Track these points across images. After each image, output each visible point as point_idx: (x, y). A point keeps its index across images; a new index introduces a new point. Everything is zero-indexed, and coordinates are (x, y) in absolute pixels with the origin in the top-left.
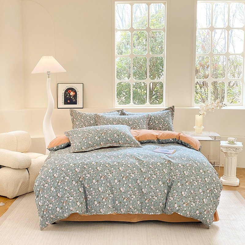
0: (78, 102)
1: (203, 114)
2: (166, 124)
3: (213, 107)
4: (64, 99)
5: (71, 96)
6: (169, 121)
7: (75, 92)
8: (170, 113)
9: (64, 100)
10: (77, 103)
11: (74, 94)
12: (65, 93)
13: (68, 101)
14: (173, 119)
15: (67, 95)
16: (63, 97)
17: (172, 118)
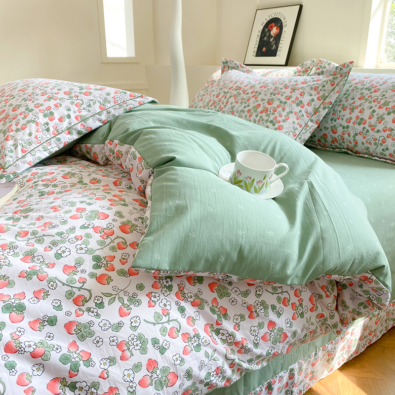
0: (280, 51)
4: (258, 44)
5: (272, 37)
7: (281, 28)
9: (257, 46)
10: (278, 54)
11: (278, 31)
12: (263, 31)
13: (264, 49)
15: (265, 36)
16: (258, 39)
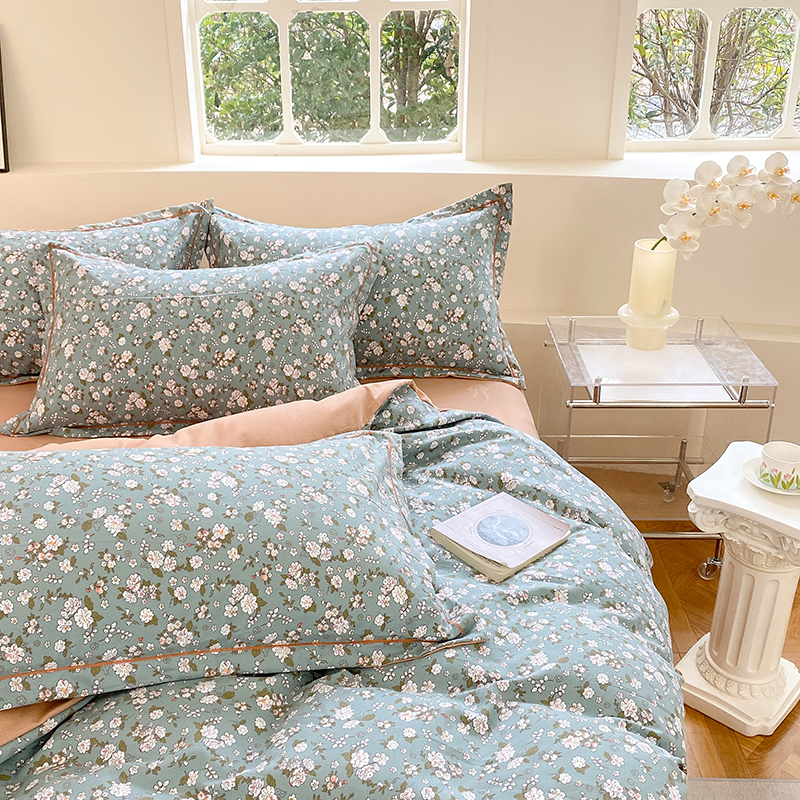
1: (685, 239)
2: (459, 312)
3: (743, 197)
6: (475, 290)
8: (484, 234)
14: (499, 270)
17: (498, 264)
